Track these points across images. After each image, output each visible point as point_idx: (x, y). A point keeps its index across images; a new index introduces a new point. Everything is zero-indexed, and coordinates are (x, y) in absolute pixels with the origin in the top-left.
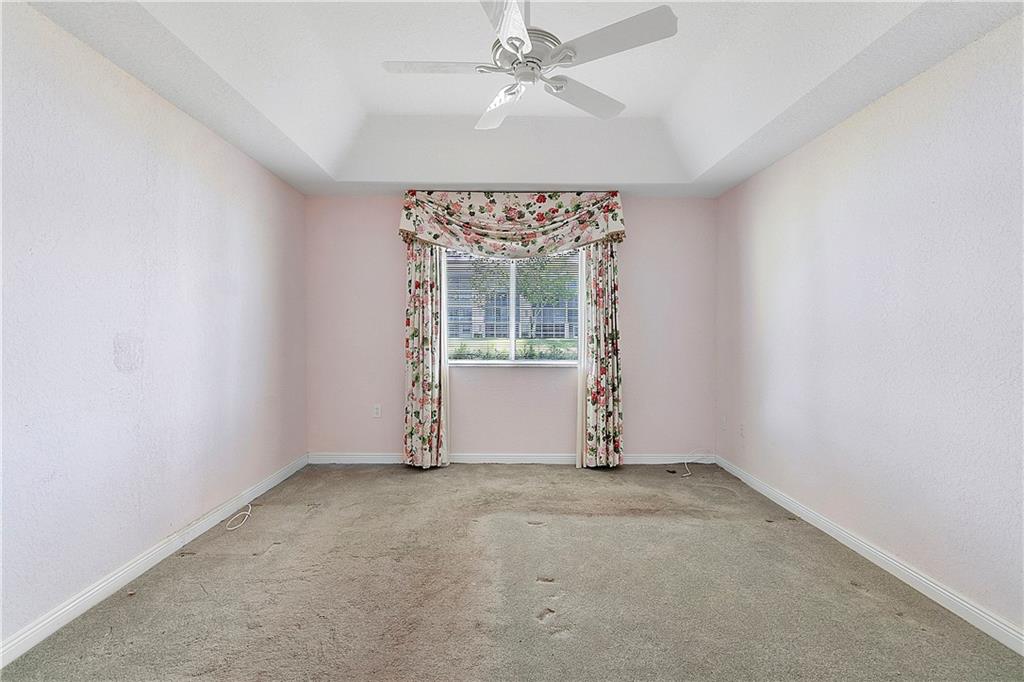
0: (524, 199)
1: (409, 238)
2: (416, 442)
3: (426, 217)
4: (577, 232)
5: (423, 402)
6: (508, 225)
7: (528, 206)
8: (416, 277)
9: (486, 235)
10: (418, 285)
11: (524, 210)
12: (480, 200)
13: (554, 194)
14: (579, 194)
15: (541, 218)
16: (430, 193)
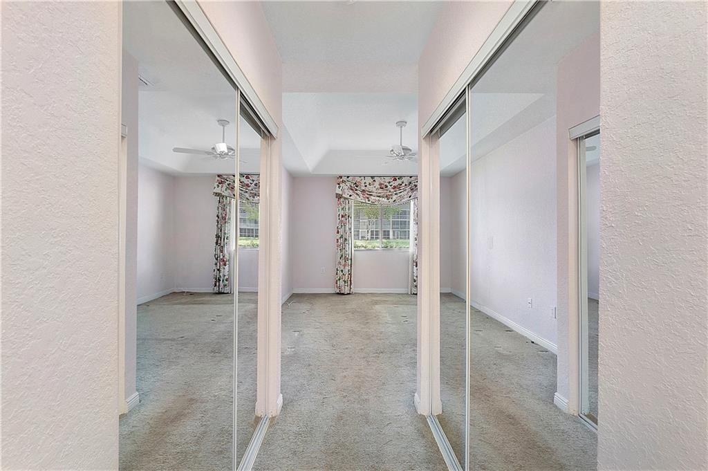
0: (387, 180)
1: (339, 197)
2: (341, 283)
3: (346, 187)
4: (410, 194)
5: (345, 266)
6: (380, 191)
7: (389, 182)
8: (342, 213)
9: (371, 195)
10: (342, 216)
11: (387, 184)
12: (369, 180)
13: (400, 177)
14: (411, 177)
15: (395, 187)
16: (348, 177)
